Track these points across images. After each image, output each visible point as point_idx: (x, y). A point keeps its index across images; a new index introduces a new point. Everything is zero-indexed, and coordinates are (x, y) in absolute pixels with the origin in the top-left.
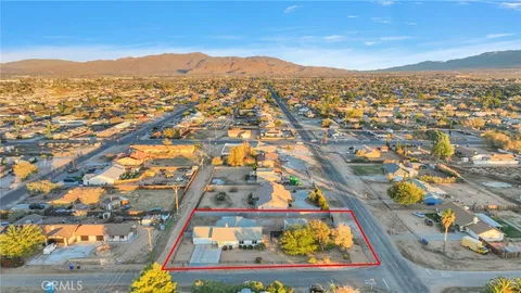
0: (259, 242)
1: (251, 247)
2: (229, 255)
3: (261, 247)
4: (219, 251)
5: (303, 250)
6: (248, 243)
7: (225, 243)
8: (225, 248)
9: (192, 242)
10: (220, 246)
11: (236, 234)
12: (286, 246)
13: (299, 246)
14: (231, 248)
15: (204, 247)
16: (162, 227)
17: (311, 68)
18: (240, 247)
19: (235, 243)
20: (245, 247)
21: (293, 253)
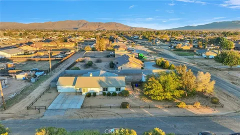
0: (122, 89)
1: (114, 94)
2: (93, 102)
3: (125, 94)
4: (83, 98)
5: (169, 95)
6: (112, 90)
7: (89, 90)
8: (89, 95)
9: (57, 91)
10: (84, 93)
11: (100, 83)
12: (152, 92)
13: (165, 91)
14: (95, 94)
15: (68, 95)
16: (33, 80)
17: (136, 28)
18: (104, 94)
19: (98, 90)
20: (109, 94)
21: (159, 98)
